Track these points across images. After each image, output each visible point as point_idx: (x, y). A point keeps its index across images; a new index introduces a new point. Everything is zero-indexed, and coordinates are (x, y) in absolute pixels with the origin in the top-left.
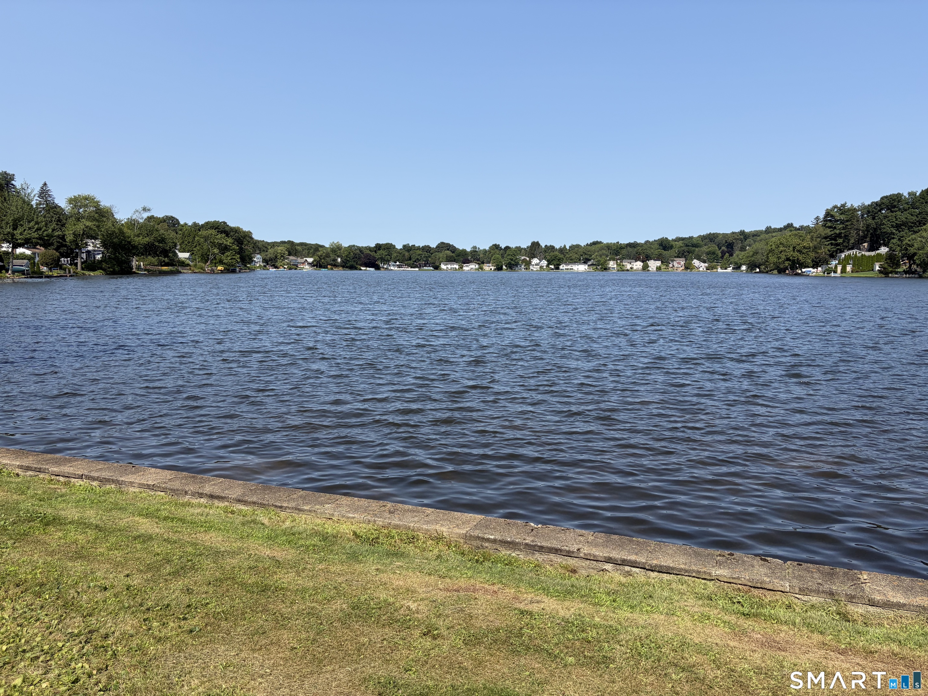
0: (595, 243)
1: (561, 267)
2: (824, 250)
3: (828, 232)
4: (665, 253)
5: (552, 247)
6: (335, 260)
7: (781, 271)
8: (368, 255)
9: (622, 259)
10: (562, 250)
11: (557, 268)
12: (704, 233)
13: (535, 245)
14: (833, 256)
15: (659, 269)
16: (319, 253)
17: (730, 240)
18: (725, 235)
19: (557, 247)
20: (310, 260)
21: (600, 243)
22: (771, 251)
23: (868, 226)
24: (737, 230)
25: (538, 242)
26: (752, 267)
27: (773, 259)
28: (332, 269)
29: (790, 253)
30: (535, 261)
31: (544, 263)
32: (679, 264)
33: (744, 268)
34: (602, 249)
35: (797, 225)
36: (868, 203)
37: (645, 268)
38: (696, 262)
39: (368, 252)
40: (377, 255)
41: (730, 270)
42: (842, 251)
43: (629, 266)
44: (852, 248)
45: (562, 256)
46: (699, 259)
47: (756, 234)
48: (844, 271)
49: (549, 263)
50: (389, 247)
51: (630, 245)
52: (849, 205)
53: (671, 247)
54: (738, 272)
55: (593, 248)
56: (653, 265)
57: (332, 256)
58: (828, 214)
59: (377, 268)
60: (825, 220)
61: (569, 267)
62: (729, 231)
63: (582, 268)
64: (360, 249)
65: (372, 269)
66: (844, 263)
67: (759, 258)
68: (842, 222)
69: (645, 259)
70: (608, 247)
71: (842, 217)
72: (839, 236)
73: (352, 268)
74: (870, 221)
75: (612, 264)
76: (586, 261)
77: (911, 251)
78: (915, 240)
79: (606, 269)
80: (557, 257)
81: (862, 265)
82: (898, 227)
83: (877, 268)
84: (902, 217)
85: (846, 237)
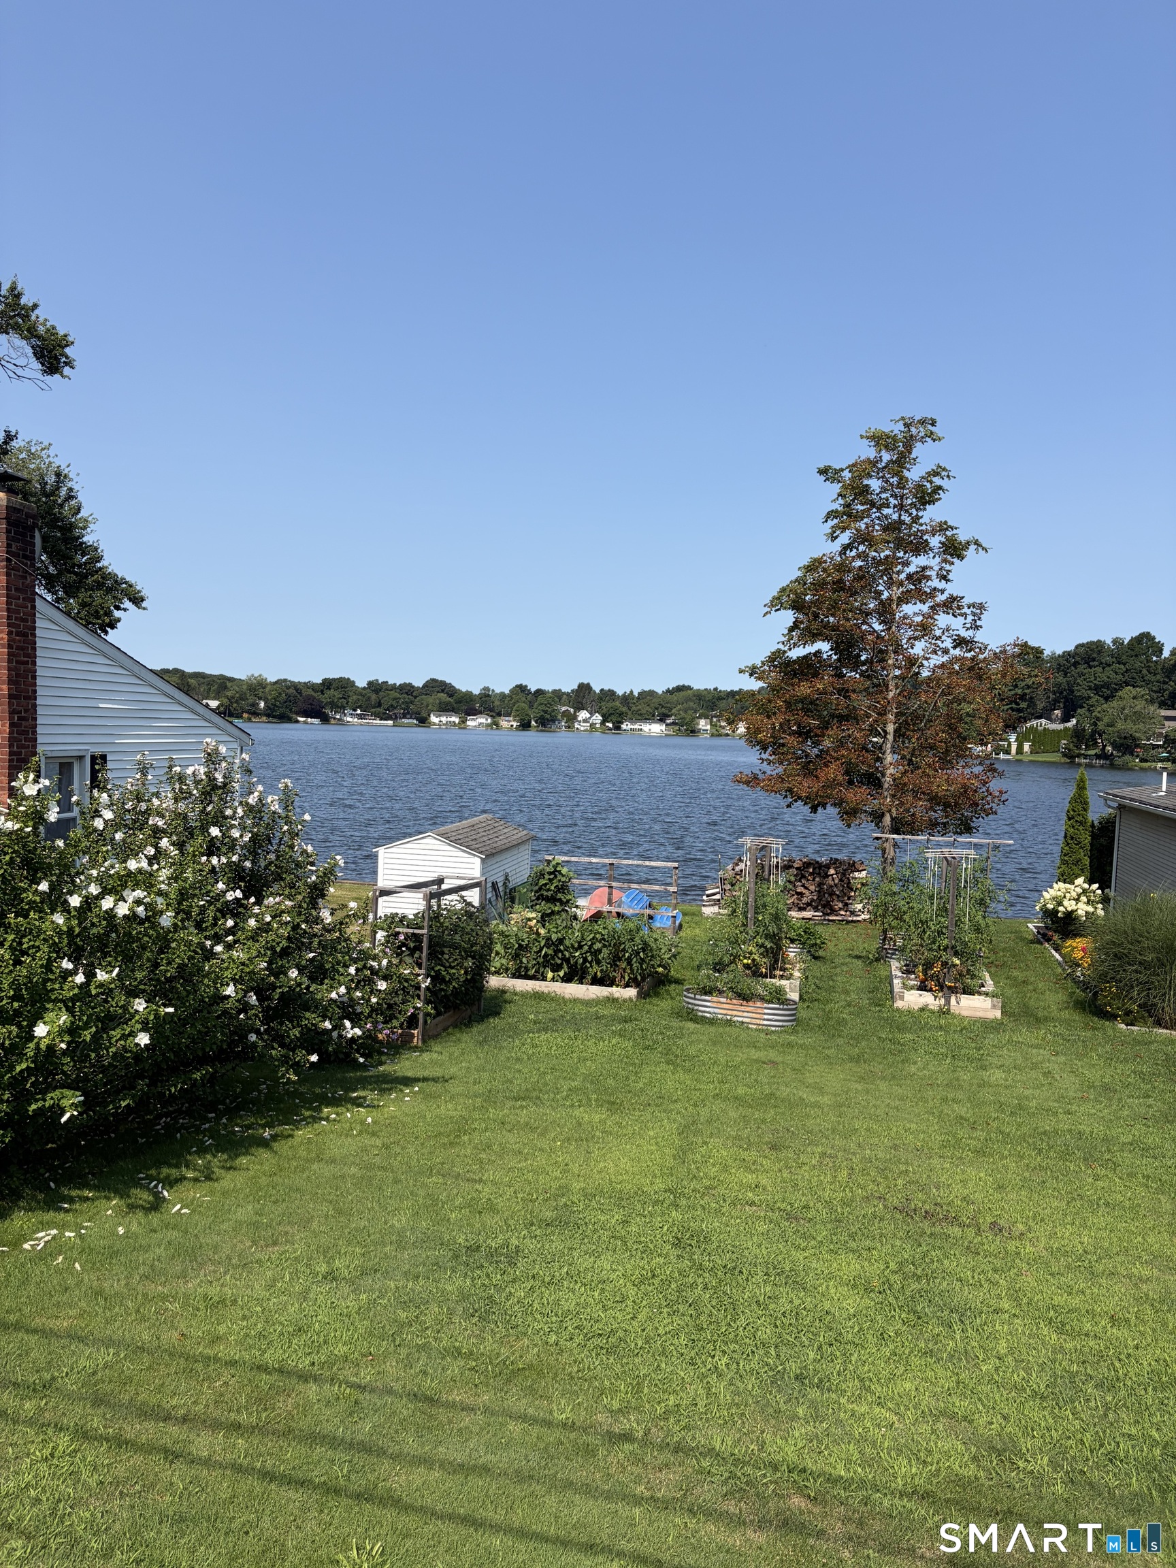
0: (680, 689)
1: (624, 726)
5: (611, 693)
6: (254, 705)
8: (309, 697)
9: (718, 717)
10: (627, 699)
11: (617, 727)
13: (584, 688)
14: (1012, 728)
16: (230, 694)
19: (620, 692)
20: (214, 704)
21: (689, 688)
23: (1058, 685)
25: (588, 684)
28: (249, 720)
30: (583, 714)
31: (598, 718)
34: (688, 699)
36: (1058, 652)
39: (310, 692)
40: (324, 698)
42: (1023, 721)
43: (726, 730)
44: (1040, 717)
45: (624, 708)
48: (1020, 750)
49: (606, 718)
50: (344, 685)
55: (674, 698)
57: (251, 699)
59: (325, 719)
61: (636, 726)
63: (656, 728)
64: (296, 687)
65: (316, 721)
66: (1023, 738)
70: (700, 694)
72: (1021, 698)
73: (284, 718)
74: (1061, 679)
75: (703, 724)
76: (662, 720)
77: (1101, 726)
78: (1105, 711)
79: (694, 732)
80: (617, 710)
81: (1043, 743)
82: (1097, 688)
83: (1062, 748)
84: (1105, 674)
85: (1031, 701)
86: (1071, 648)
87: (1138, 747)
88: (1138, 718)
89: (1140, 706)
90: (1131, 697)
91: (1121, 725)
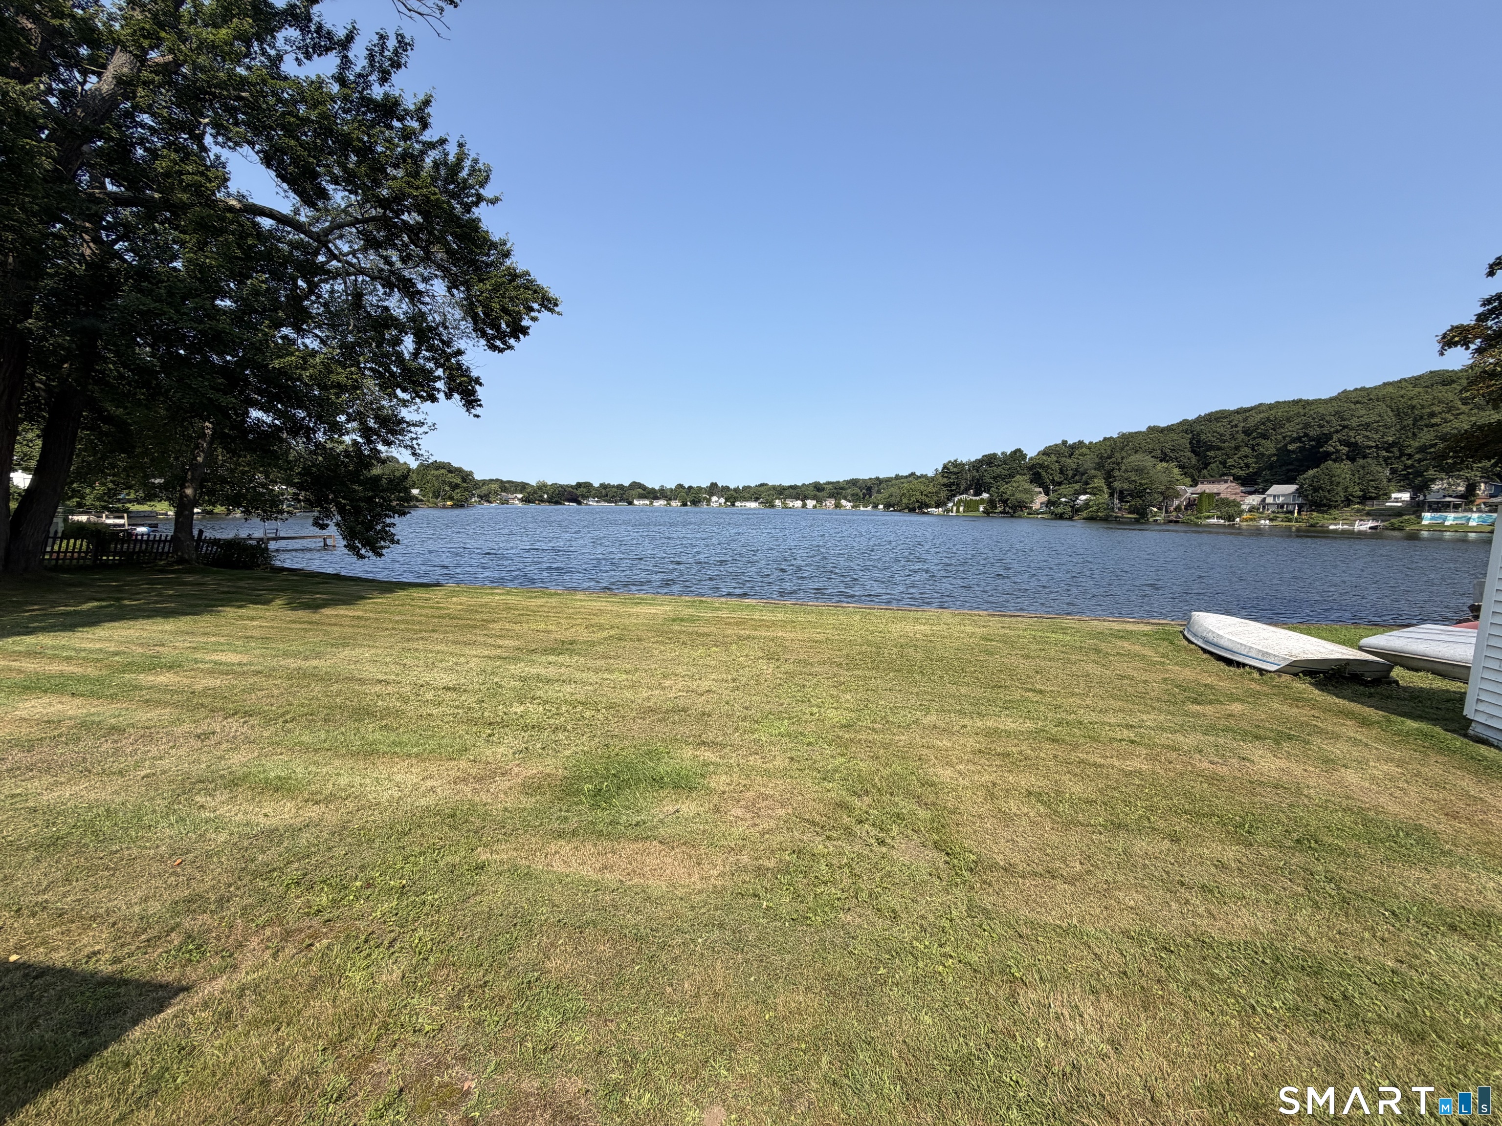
0: (762, 485)
1: (736, 504)
2: (943, 494)
3: (945, 481)
4: (819, 494)
5: (727, 488)
6: (541, 496)
7: (912, 510)
9: (785, 499)
10: (736, 490)
11: (733, 504)
12: (848, 478)
13: (714, 485)
14: (949, 500)
15: (815, 507)
16: (527, 491)
17: (869, 484)
18: (864, 481)
19: (732, 487)
20: (520, 496)
21: (767, 485)
22: (904, 494)
23: (974, 477)
24: (873, 477)
25: (712, 484)
26: (887, 506)
27: (905, 501)
29: (919, 497)
30: (714, 498)
31: (722, 500)
32: (830, 503)
33: (881, 507)
34: (769, 489)
35: (918, 474)
36: (973, 460)
37: (804, 506)
38: (843, 502)
40: (579, 493)
41: (869, 508)
42: (955, 496)
43: (791, 505)
44: (963, 494)
45: (735, 495)
46: (846, 499)
47: (888, 480)
48: (958, 511)
49: (727, 500)
51: (791, 487)
52: (959, 461)
53: (823, 489)
54: (875, 511)
55: (762, 489)
56: (810, 503)
58: (945, 467)
59: (579, 503)
60: (943, 472)
61: (743, 504)
63: (753, 505)
66: (958, 504)
67: (893, 500)
68: (955, 473)
69: (804, 498)
70: (774, 488)
71: (955, 470)
72: (953, 484)
74: (975, 473)
75: (777, 502)
76: (756, 499)
77: (1005, 496)
78: (1008, 489)
79: (773, 506)
80: (733, 496)
81: (970, 506)
82: (995, 478)
83: (981, 509)
84: (998, 471)
85: (958, 485)
86: (980, 457)
87: (1026, 507)
88: (1027, 491)
89: (1027, 485)
90: (1022, 481)
91: (1018, 496)
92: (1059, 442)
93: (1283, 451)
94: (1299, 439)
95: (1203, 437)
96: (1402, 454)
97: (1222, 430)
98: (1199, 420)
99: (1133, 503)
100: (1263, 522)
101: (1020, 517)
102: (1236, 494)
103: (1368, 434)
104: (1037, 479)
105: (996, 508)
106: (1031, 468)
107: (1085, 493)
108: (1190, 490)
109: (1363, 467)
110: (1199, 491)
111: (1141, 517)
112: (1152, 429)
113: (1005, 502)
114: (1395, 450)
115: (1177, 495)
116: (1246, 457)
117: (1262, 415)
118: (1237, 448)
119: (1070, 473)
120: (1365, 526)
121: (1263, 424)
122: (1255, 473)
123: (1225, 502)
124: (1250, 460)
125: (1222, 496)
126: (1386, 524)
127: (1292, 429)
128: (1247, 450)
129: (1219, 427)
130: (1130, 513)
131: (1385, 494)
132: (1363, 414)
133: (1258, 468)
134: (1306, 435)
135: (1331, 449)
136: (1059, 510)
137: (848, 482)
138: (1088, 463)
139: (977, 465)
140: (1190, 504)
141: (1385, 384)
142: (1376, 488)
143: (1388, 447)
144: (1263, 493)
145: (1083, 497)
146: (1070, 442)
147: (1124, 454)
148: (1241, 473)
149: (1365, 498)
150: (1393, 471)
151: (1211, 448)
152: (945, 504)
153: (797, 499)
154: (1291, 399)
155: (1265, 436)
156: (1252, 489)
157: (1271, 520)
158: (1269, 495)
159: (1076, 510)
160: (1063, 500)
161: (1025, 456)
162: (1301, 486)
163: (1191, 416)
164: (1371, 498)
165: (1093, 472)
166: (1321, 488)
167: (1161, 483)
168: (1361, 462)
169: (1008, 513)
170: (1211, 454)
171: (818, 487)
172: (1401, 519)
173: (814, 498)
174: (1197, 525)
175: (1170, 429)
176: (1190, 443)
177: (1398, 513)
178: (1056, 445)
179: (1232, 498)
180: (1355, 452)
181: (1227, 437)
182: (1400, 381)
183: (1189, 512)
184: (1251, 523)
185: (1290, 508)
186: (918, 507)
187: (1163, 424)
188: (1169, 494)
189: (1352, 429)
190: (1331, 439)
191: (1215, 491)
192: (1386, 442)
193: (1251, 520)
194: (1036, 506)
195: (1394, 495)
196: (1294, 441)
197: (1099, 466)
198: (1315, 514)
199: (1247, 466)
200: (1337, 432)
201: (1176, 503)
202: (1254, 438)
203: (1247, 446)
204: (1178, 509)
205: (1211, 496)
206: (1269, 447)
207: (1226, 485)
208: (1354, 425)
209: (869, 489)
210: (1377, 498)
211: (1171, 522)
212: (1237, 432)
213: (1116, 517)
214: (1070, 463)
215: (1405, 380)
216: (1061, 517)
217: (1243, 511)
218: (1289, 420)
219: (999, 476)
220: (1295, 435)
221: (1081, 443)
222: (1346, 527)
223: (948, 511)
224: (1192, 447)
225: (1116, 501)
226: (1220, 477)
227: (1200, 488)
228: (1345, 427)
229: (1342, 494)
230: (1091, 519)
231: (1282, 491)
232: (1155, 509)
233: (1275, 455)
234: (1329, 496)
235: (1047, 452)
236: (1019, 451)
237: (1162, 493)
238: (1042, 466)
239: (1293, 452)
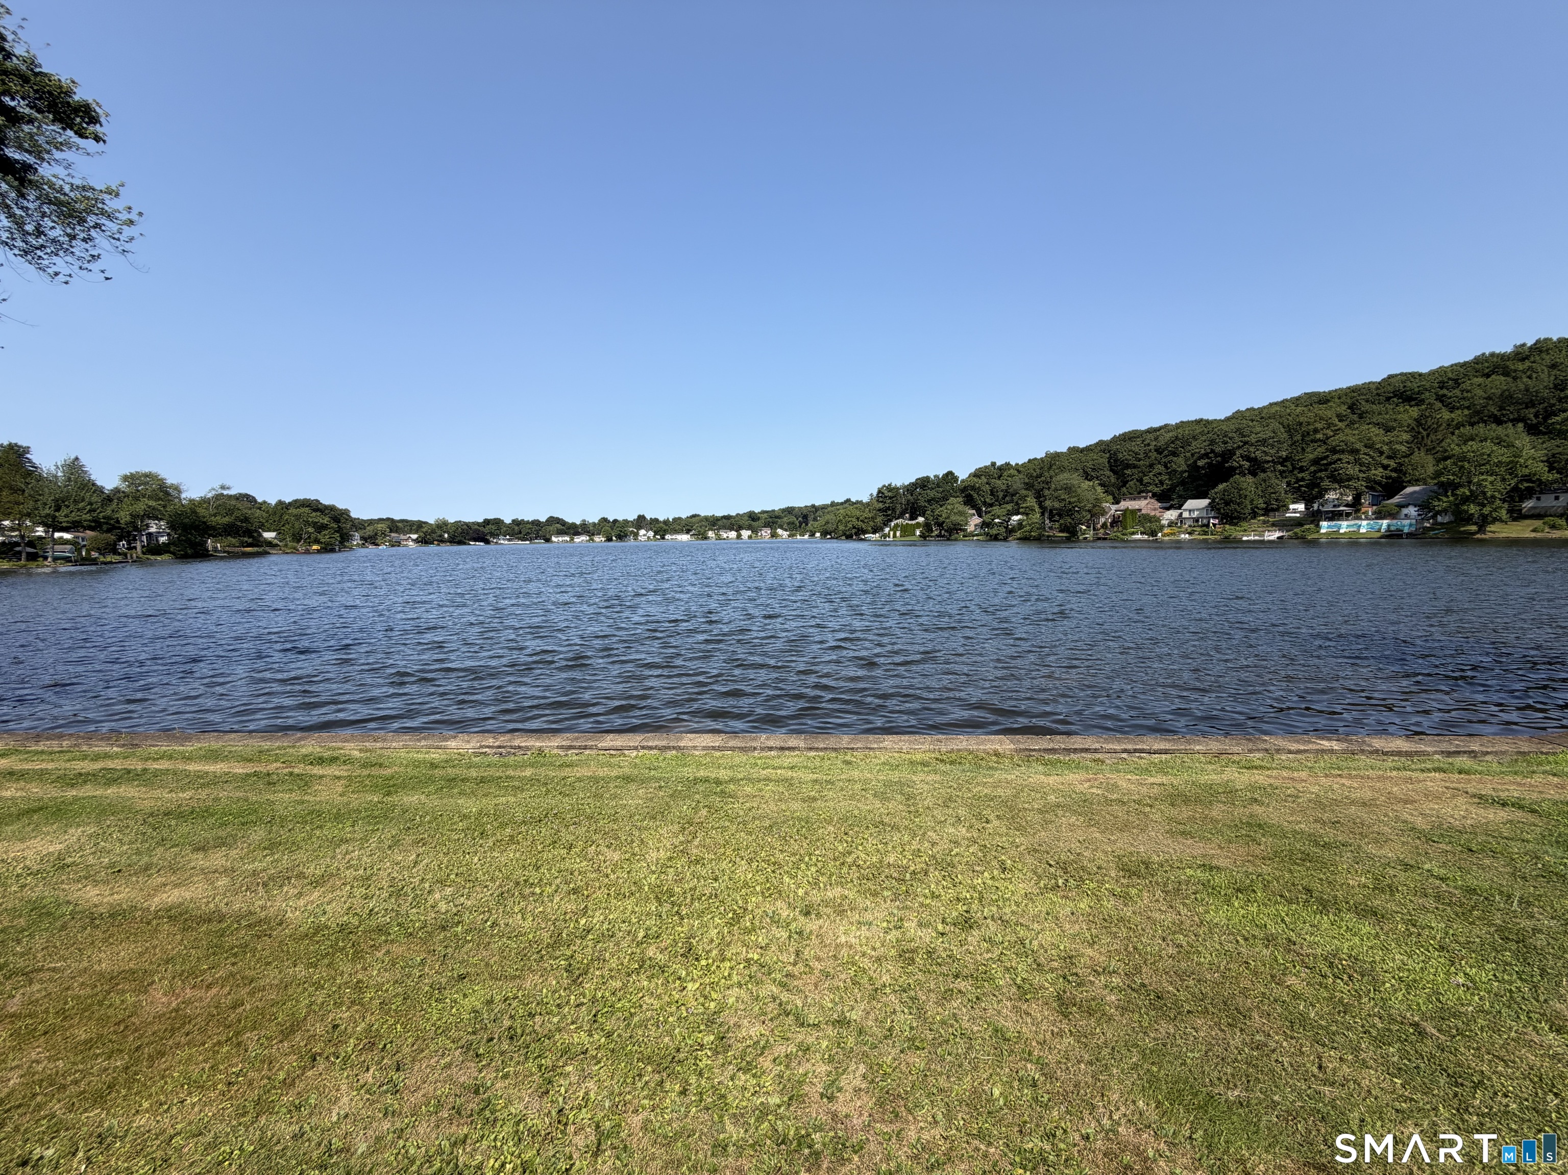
0: (694, 516)
1: (666, 537)
2: (879, 520)
3: (881, 505)
4: (753, 523)
5: (656, 520)
6: (441, 536)
7: (849, 537)
8: (476, 530)
9: (718, 529)
10: (666, 522)
11: (663, 538)
12: (783, 506)
13: (641, 518)
14: (886, 525)
15: (750, 537)
16: (424, 530)
17: (805, 512)
18: (800, 508)
19: (661, 519)
20: (414, 536)
21: (699, 515)
22: (840, 521)
23: (908, 501)
24: (809, 504)
25: (643, 515)
26: (824, 534)
27: (841, 527)
28: (438, 545)
29: (856, 523)
30: (642, 532)
31: (651, 534)
32: (766, 533)
33: (818, 535)
34: (701, 521)
35: (854, 500)
36: (907, 483)
37: (739, 536)
38: (780, 531)
39: (476, 527)
40: (486, 530)
41: (806, 537)
42: (891, 521)
43: (725, 536)
44: (898, 518)
45: (665, 527)
46: (782, 528)
47: (824, 507)
48: (895, 536)
49: (656, 533)
50: (498, 522)
51: (724, 517)
52: (893, 485)
53: (759, 519)
54: (813, 539)
55: (694, 520)
56: (745, 534)
57: (439, 532)
58: (880, 492)
59: (487, 542)
60: (878, 496)
61: (674, 537)
62: (802, 506)
63: (684, 538)
64: (468, 525)
65: (482, 544)
66: (894, 529)
67: (830, 527)
68: (891, 498)
69: (739, 529)
70: (706, 518)
71: (890, 494)
72: (888, 509)
73: (460, 543)
74: (910, 497)
75: (711, 534)
76: (688, 532)
77: (941, 519)
78: (943, 511)
79: (706, 538)
80: (662, 528)
81: (907, 531)
82: (929, 501)
83: (918, 533)
84: (932, 494)
85: (894, 510)
86: (913, 480)
87: (961, 530)
88: (961, 513)
89: (961, 508)
90: (956, 503)
91: (953, 518)
92: (988, 463)
93: (1194, 468)
94: (1206, 455)
95: (1120, 456)
96: (1294, 468)
97: (1136, 449)
98: (1115, 439)
99: (1062, 521)
100: (1183, 536)
101: (956, 540)
102: (1155, 509)
103: (1266, 449)
104: (969, 501)
105: (932, 531)
106: (964, 490)
107: (1017, 514)
108: (1114, 507)
109: (1265, 481)
110: (1122, 508)
111: (1071, 535)
112: (1073, 450)
113: (940, 525)
114: (1288, 464)
115: (1104, 513)
116: (1160, 474)
117: (1171, 434)
118: (1151, 466)
119: (1001, 494)
120: (1274, 535)
121: (1173, 442)
122: (1169, 490)
123: (1148, 519)
124: (1164, 477)
125: (1143, 512)
126: (1290, 533)
127: (1199, 446)
128: (1160, 468)
129: (1135, 446)
130: (1060, 531)
131: (1284, 506)
132: (1260, 432)
133: (1172, 485)
134: (1212, 451)
135: (1235, 464)
136: (994, 531)
137: (783, 510)
138: (1017, 483)
139: (911, 488)
140: (1115, 522)
141: (1271, 404)
142: (1277, 500)
143: (1283, 461)
144: (1180, 507)
145: (1016, 518)
146: (998, 464)
147: (1052, 473)
148: (1156, 490)
149: (1267, 511)
150: (1288, 484)
151: (1128, 466)
152: (882, 529)
153: (731, 529)
154: (1194, 419)
155: (1174, 454)
156: (1168, 505)
157: (1189, 533)
158: (1185, 510)
159: (1010, 531)
160: (997, 521)
161: (956, 479)
162: (1213, 500)
163: (1107, 437)
164: (1273, 510)
165: (1024, 492)
166: (1232, 501)
167: (1088, 500)
168: (1262, 475)
169: (943, 536)
170: (1128, 472)
171: (752, 517)
172: (1302, 529)
173: (749, 528)
174: (1123, 540)
175: (1088, 449)
176: (1109, 462)
177: (1298, 523)
178: (986, 467)
179: (1153, 513)
180: (1256, 467)
181: (1141, 456)
182: (1283, 402)
183: (1115, 529)
184: (1172, 537)
185: (1205, 521)
186: (855, 533)
187: (1082, 445)
188: (1095, 512)
189: (1252, 445)
190: (1235, 454)
191: (1137, 507)
192: (1280, 457)
193: (1172, 534)
194: (971, 528)
195: (1292, 507)
196: (1201, 457)
197: (1029, 486)
198: (1227, 527)
199: (1162, 483)
200: (1239, 447)
201: (1102, 520)
202: (1166, 456)
203: (1160, 463)
204: (1104, 526)
205: (1134, 512)
206: (1180, 464)
207: (1147, 502)
208: (1253, 441)
209: (805, 517)
210: (1277, 510)
211: (1099, 539)
212: (1150, 451)
213: (1048, 536)
214: (999, 484)
215: (1287, 400)
216: (995, 538)
217: (1163, 527)
218: (1195, 438)
219: (933, 499)
220: (1203, 452)
221: (1008, 464)
222: (1257, 538)
223: (885, 536)
224: (1111, 466)
225: (1047, 521)
226: (1138, 494)
227: (1124, 505)
228: (1246, 443)
229: (1249, 507)
230: (1025, 539)
231: (1196, 506)
232: (1084, 527)
233: (1186, 471)
234: (1238, 509)
235: (977, 474)
236: (950, 473)
237: (1089, 511)
238: (973, 488)
239: (1203, 468)
